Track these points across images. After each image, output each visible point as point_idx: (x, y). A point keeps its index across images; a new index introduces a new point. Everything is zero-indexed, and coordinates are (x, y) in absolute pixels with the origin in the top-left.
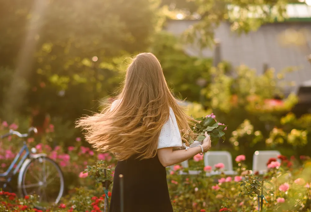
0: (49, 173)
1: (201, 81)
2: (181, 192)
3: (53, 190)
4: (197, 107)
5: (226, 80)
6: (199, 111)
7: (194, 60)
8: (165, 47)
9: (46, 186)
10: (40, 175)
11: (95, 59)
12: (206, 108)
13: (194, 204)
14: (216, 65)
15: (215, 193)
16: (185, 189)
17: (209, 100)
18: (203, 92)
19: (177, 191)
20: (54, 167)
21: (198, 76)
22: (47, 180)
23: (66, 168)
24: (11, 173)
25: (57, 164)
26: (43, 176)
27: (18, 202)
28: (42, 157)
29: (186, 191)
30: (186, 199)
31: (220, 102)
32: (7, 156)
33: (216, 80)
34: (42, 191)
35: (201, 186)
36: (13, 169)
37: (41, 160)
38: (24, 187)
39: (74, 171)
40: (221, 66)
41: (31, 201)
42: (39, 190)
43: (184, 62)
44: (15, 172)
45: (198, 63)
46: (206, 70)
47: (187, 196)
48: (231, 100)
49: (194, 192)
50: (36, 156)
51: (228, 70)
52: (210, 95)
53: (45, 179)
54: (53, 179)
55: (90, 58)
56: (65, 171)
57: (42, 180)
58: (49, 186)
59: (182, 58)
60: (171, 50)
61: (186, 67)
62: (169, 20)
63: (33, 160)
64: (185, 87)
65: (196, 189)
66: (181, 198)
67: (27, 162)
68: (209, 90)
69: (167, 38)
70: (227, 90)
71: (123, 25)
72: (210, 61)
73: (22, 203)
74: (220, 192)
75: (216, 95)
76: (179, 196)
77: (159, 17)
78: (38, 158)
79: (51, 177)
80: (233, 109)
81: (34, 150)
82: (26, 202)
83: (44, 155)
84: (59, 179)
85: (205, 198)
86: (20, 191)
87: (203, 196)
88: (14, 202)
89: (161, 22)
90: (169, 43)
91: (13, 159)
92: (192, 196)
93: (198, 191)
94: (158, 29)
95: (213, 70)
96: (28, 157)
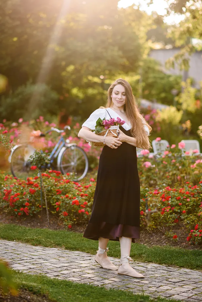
0: (78, 157)
1: (174, 91)
2: (170, 170)
3: (80, 168)
4: (173, 109)
5: (192, 90)
6: (174, 112)
7: (169, 76)
8: (149, 68)
9: (76, 165)
10: (72, 157)
11: (102, 77)
12: (178, 110)
13: (179, 177)
14: (185, 81)
15: (193, 170)
16: (173, 168)
17: (181, 104)
18: (176, 99)
19: (168, 169)
20: (82, 152)
21: (172, 87)
22: (77, 161)
23: (89, 153)
24: (53, 157)
25: (83, 150)
26: (74, 158)
27: (62, 177)
28: (73, 146)
29: (174, 168)
30: (174, 175)
31: (188, 106)
32: (49, 145)
33: (185, 90)
34: (73, 169)
35: (183, 165)
36: (54, 154)
37: (73, 148)
38: (62, 166)
39: (94, 155)
40: (189, 81)
41: (71, 176)
42: (72, 168)
43: (162, 78)
44: (55, 156)
45: (171, 79)
46: (178, 83)
47: (175, 172)
48: (196, 104)
49: (178, 170)
50: (69, 145)
51: (193, 84)
52: (181, 101)
53: (75, 160)
54: (81, 160)
55: (98, 76)
56: (88, 155)
57: (73, 161)
58: (78, 165)
59: (162, 75)
60: (154, 71)
61: (164, 82)
62: (152, 50)
63: (68, 148)
64: (163, 95)
65: (180, 167)
66: (171, 174)
67: (64, 149)
68: (180, 97)
69: (150, 62)
70: (193, 97)
71: (120, 53)
72: (180, 77)
73: (65, 178)
74: (196, 169)
75: (186, 101)
76: (169, 172)
77: (146, 48)
78: (70, 147)
79: (79, 159)
80: (197, 110)
81: (68, 141)
82: (67, 177)
83: (75, 144)
84: (85, 160)
85: (186, 173)
86: (59, 169)
87: (185, 172)
88: (60, 177)
89: (146, 51)
90: (152, 65)
91: (54, 147)
92: (178, 172)
93: (181, 169)
94: (145, 56)
95: (183, 84)
96: (64, 146)
